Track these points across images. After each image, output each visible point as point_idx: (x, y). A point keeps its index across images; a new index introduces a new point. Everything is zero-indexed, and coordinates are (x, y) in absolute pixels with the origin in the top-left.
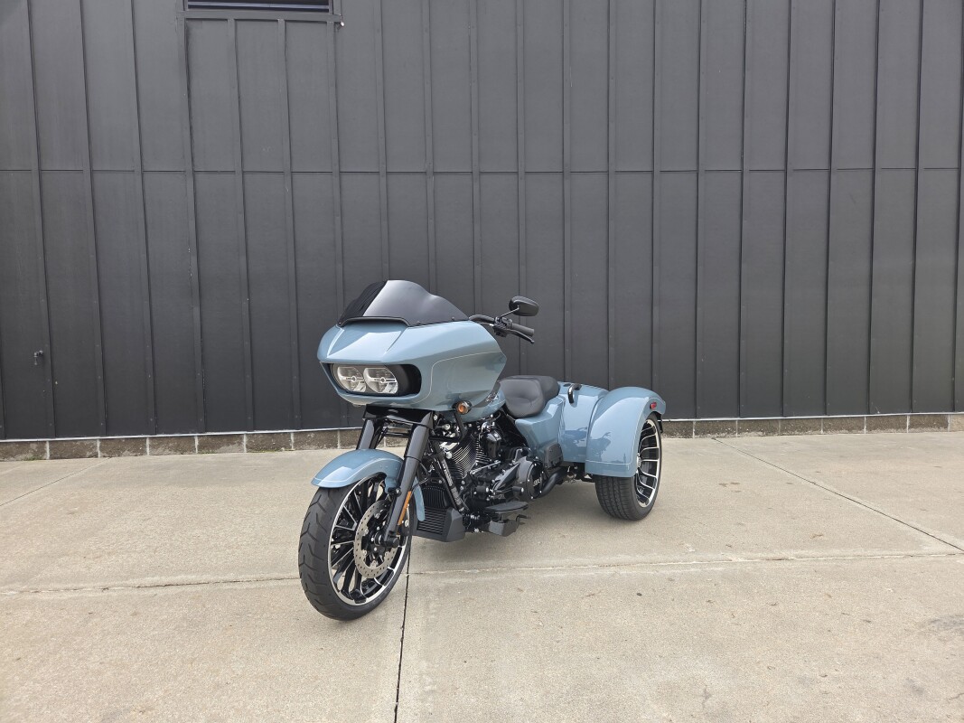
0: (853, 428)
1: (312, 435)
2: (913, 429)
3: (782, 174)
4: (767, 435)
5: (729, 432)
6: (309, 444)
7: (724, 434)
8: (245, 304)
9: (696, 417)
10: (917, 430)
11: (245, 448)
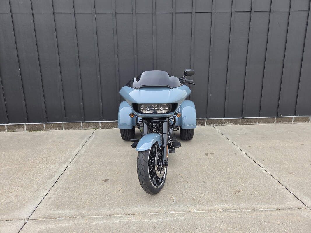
0: (270, 122)
1: (52, 125)
2: (294, 122)
3: (249, 13)
4: (235, 124)
5: (220, 123)
6: (51, 128)
7: (218, 124)
8: (19, 71)
9: (207, 118)
10: (297, 122)
11: (26, 130)
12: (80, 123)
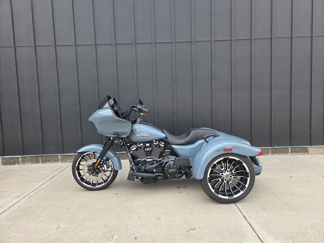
1: (29, 158)
2: (292, 154)
6: (28, 162)
10: (294, 154)
11: (1, 164)
12: (59, 155)
